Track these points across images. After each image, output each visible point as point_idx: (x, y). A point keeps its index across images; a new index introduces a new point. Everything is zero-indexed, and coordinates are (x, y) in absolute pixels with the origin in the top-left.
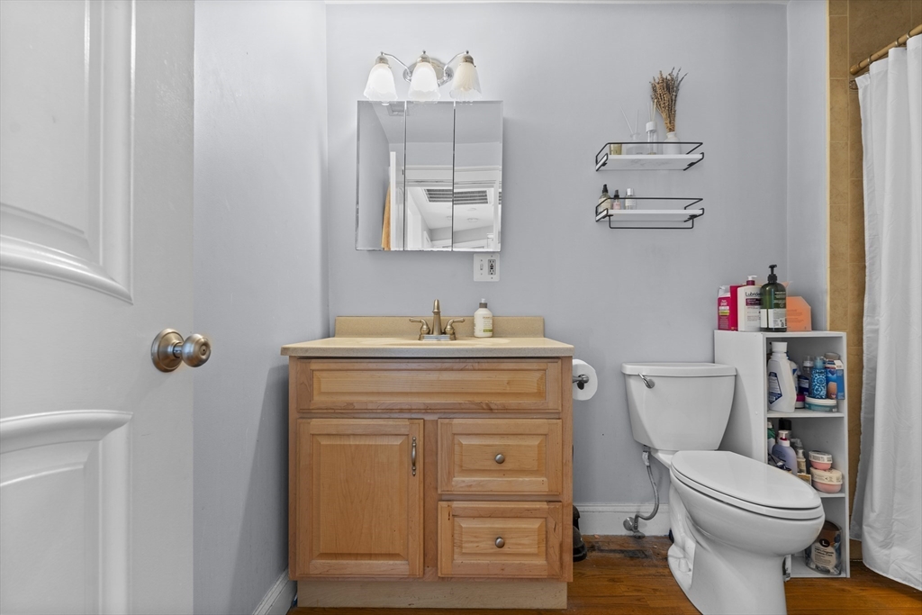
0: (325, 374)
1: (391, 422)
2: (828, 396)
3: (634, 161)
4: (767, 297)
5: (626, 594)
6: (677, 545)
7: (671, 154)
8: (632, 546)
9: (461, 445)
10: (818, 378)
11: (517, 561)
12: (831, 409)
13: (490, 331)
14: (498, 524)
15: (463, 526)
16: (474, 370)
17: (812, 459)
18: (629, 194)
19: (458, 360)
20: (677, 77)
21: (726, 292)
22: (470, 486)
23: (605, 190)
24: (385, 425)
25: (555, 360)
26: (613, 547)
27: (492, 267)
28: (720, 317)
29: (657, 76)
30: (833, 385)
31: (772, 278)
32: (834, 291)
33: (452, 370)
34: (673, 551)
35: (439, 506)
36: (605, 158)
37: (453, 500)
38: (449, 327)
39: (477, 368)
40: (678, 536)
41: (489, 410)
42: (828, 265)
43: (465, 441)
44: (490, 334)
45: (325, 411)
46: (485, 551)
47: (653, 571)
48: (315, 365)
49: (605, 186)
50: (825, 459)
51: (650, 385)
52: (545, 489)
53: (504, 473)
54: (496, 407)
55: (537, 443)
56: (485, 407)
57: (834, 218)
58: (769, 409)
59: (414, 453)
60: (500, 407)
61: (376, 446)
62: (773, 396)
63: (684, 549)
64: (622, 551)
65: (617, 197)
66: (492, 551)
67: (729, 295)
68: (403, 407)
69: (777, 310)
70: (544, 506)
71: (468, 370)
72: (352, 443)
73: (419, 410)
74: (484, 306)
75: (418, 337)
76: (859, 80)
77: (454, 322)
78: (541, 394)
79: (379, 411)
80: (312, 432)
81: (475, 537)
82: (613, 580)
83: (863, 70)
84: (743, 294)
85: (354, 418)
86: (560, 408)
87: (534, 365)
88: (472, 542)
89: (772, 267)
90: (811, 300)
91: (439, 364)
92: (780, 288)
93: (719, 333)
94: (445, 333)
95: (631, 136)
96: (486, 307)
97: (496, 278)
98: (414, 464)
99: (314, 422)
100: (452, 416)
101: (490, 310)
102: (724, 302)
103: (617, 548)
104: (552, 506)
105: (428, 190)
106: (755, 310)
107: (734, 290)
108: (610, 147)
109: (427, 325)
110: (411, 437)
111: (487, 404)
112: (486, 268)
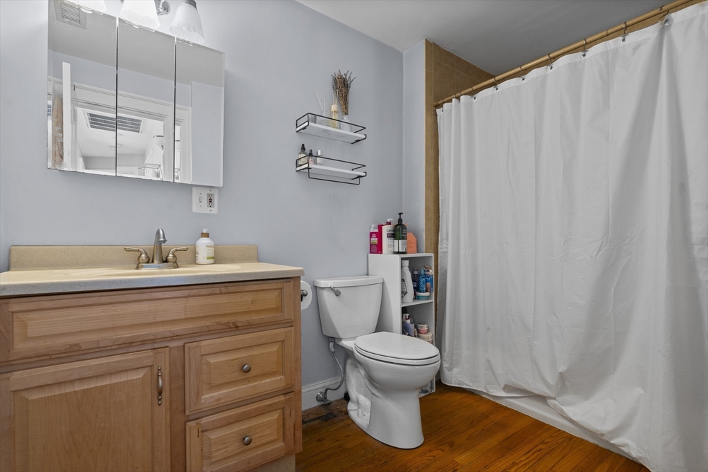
0: (31, 315)
1: (130, 357)
2: (427, 291)
3: (325, 131)
4: (398, 233)
5: (331, 446)
6: (353, 402)
7: (346, 131)
8: (324, 412)
9: (208, 364)
10: (422, 280)
11: (260, 451)
12: (427, 298)
13: (213, 258)
14: (244, 426)
15: (212, 437)
16: (221, 294)
17: (419, 329)
18: (319, 154)
19: (205, 286)
20: (350, 77)
21: (374, 228)
22: (219, 399)
23: (303, 148)
24: (124, 361)
25: (289, 280)
26: (312, 417)
27: (210, 201)
28: (371, 245)
29: (337, 72)
30: (429, 284)
31: (400, 220)
32: (427, 230)
33: (200, 296)
34: (351, 407)
35: (187, 428)
36: (307, 124)
37: (201, 417)
38: (171, 255)
39: (224, 291)
40: (353, 394)
41: (236, 328)
42: (424, 215)
43: (213, 360)
44: (212, 261)
45: (35, 359)
46: (233, 453)
47: (342, 424)
48: (15, 306)
49: (303, 145)
50: (425, 327)
51: (338, 294)
52: (283, 384)
53: (248, 380)
54: (241, 324)
55: (276, 349)
56: (231, 325)
57: (427, 188)
58: (402, 302)
59: (160, 382)
60: (245, 324)
61: (111, 385)
62: (404, 293)
63: (358, 403)
64: (319, 418)
65: (311, 155)
66: (239, 450)
67: (377, 231)
68: (146, 338)
69: (404, 241)
70: (282, 398)
71: (215, 294)
72: (77, 389)
73: (165, 339)
74: (207, 235)
75: (136, 266)
76: (437, 110)
77: (176, 250)
78: (279, 309)
79: (113, 347)
80: (13, 389)
81: (224, 444)
82: (319, 440)
83: (439, 106)
84: (386, 230)
85: (78, 361)
86: (293, 318)
87: (273, 285)
88: (221, 449)
89: (400, 214)
90: (416, 235)
91: (187, 291)
92: (403, 227)
93: (371, 255)
94: (166, 261)
95: (322, 112)
96: (208, 237)
97: (214, 210)
98: (160, 393)
99: (17, 375)
100: (198, 339)
101: (211, 239)
102: (374, 236)
103: (315, 416)
104: (288, 397)
105: (91, 115)
106: (391, 240)
107: (380, 227)
108: (308, 117)
109: (146, 254)
110: (155, 367)
111: (234, 323)
112: (205, 201)
